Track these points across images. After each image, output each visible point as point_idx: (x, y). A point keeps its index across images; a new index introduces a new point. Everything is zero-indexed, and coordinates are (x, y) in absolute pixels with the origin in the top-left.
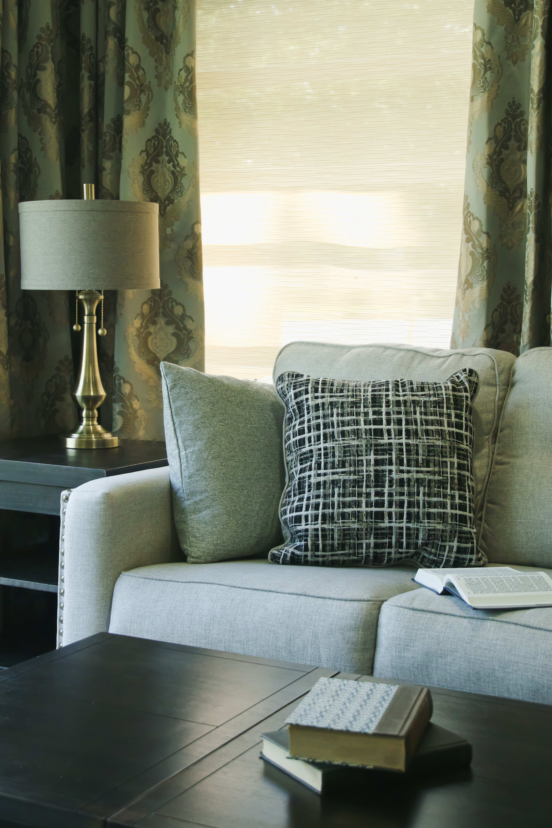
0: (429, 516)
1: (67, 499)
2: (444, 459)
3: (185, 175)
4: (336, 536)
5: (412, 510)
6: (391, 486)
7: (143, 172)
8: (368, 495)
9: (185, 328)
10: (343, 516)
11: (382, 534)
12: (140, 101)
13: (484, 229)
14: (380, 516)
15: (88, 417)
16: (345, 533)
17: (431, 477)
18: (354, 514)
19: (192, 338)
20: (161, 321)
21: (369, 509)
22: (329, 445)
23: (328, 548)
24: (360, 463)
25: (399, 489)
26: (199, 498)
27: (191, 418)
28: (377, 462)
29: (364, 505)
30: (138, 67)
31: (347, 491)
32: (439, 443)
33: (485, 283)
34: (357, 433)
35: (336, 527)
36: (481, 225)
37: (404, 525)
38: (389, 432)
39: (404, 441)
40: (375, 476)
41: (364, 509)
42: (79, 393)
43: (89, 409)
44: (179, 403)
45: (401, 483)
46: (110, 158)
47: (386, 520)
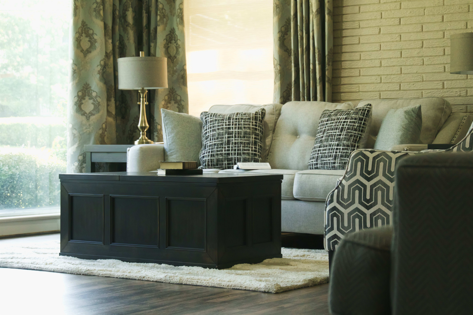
0: (244, 153)
1: (129, 150)
2: (250, 136)
3: (180, 47)
4: (215, 161)
5: (238, 152)
6: (232, 144)
7: (165, 47)
8: (225, 148)
9: (181, 104)
10: (217, 155)
11: (230, 160)
12: (164, 21)
13: (278, 63)
14: (228, 154)
15: (142, 134)
16: (218, 160)
17: (245, 141)
18: (221, 154)
19: (184, 108)
20: (173, 102)
21: (225, 152)
22: (214, 133)
23: (213, 165)
24: (223, 138)
25: (235, 145)
26: (172, 151)
27: (170, 126)
28: (228, 137)
29: (224, 151)
30: (163, 9)
31: (219, 147)
32: (249, 131)
33: (279, 82)
34: (222, 129)
35: (215, 158)
36: (277, 62)
37: (236, 157)
38: (232, 128)
39: (237, 130)
40: (228, 142)
41: (224, 152)
42: (139, 126)
43: (143, 131)
44: (167, 122)
45: (235, 143)
46: (153, 42)
47: (231, 155)
